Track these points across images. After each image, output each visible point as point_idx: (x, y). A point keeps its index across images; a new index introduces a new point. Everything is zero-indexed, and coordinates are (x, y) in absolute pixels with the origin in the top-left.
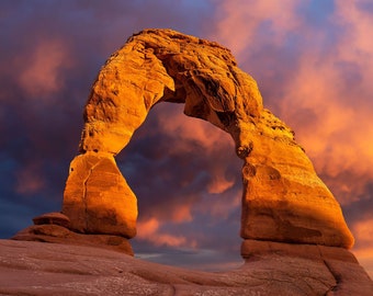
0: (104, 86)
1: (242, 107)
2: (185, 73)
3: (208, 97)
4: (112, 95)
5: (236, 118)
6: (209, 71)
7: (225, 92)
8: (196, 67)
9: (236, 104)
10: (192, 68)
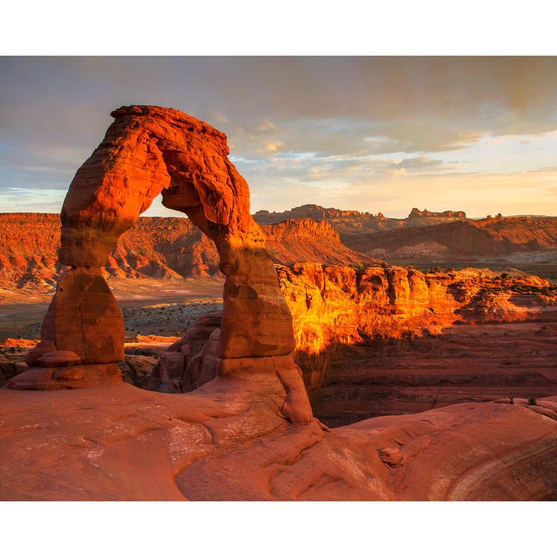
0: (109, 194)
1: (236, 221)
2: (187, 175)
3: (205, 205)
4: (117, 206)
5: (227, 232)
6: (212, 178)
7: (225, 204)
8: (201, 171)
9: (231, 217)
10: (197, 172)
